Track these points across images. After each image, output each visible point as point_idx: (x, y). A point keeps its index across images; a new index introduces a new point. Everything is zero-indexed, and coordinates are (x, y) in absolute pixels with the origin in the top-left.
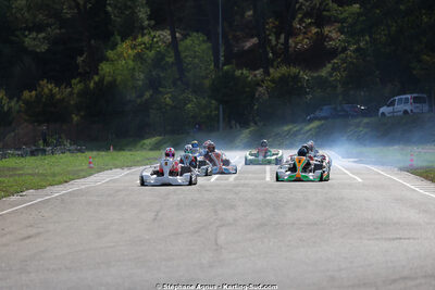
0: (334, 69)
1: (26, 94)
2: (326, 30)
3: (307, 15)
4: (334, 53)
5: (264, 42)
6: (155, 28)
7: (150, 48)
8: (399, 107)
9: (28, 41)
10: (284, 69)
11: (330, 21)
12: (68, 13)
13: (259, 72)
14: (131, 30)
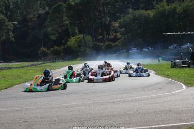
0: (119, 42)
1: (51, 49)
2: (117, 34)
3: (113, 31)
4: (119, 39)
5: (104, 37)
6: (80, 34)
7: (78, 39)
8: (134, 51)
9: (51, 37)
10: (108, 43)
11: (118, 32)
12: (60, 31)
13: (102, 43)
14: (74, 34)
